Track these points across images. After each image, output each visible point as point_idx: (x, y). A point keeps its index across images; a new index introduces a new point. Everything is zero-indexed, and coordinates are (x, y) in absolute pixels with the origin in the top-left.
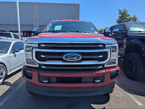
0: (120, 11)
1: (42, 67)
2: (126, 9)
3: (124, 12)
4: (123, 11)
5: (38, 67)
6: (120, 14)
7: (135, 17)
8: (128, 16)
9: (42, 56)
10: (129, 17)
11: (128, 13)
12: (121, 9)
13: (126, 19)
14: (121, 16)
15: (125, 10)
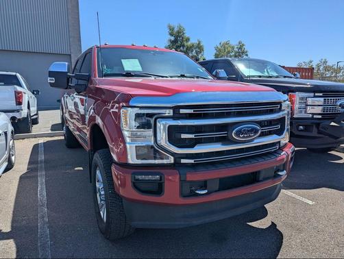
0: (171, 29)
1: (183, 161)
2: (182, 25)
3: (178, 32)
4: (176, 30)
5: (172, 162)
6: (171, 34)
7: (199, 44)
8: (188, 40)
9: (184, 136)
10: (189, 43)
11: (186, 35)
12: (172, 25)
13: (184, 46)
14: (173, 38)
15: (180, 27)
